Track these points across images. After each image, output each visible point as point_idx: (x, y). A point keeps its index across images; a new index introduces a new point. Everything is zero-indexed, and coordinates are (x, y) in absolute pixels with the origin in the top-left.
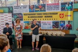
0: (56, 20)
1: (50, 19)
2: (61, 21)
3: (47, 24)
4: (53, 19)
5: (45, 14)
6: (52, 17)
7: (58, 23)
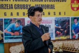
0: (62, 16)
1: (49, 14)
2: (75, 18)
4: (57, 14)
6: (54, 9)
7: (67, 23)
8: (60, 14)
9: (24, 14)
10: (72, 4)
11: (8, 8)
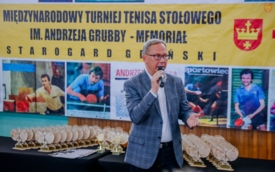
1: (171, 55)
5: (138, 17)
6: (185, 42)
7: (219, 84)
8: (200, 56)
9: (109, 53)
10: (238, 29)
11: (77, 37)
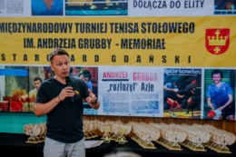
0: (183, 65)
2: (216, 71)
3: (132, 87)
5: (122, 28)
6: (164, 48)
7: (194, 82)
8: (177, 59)
9: (97, 59)
10: (209, 37)
11: (67, 45)
